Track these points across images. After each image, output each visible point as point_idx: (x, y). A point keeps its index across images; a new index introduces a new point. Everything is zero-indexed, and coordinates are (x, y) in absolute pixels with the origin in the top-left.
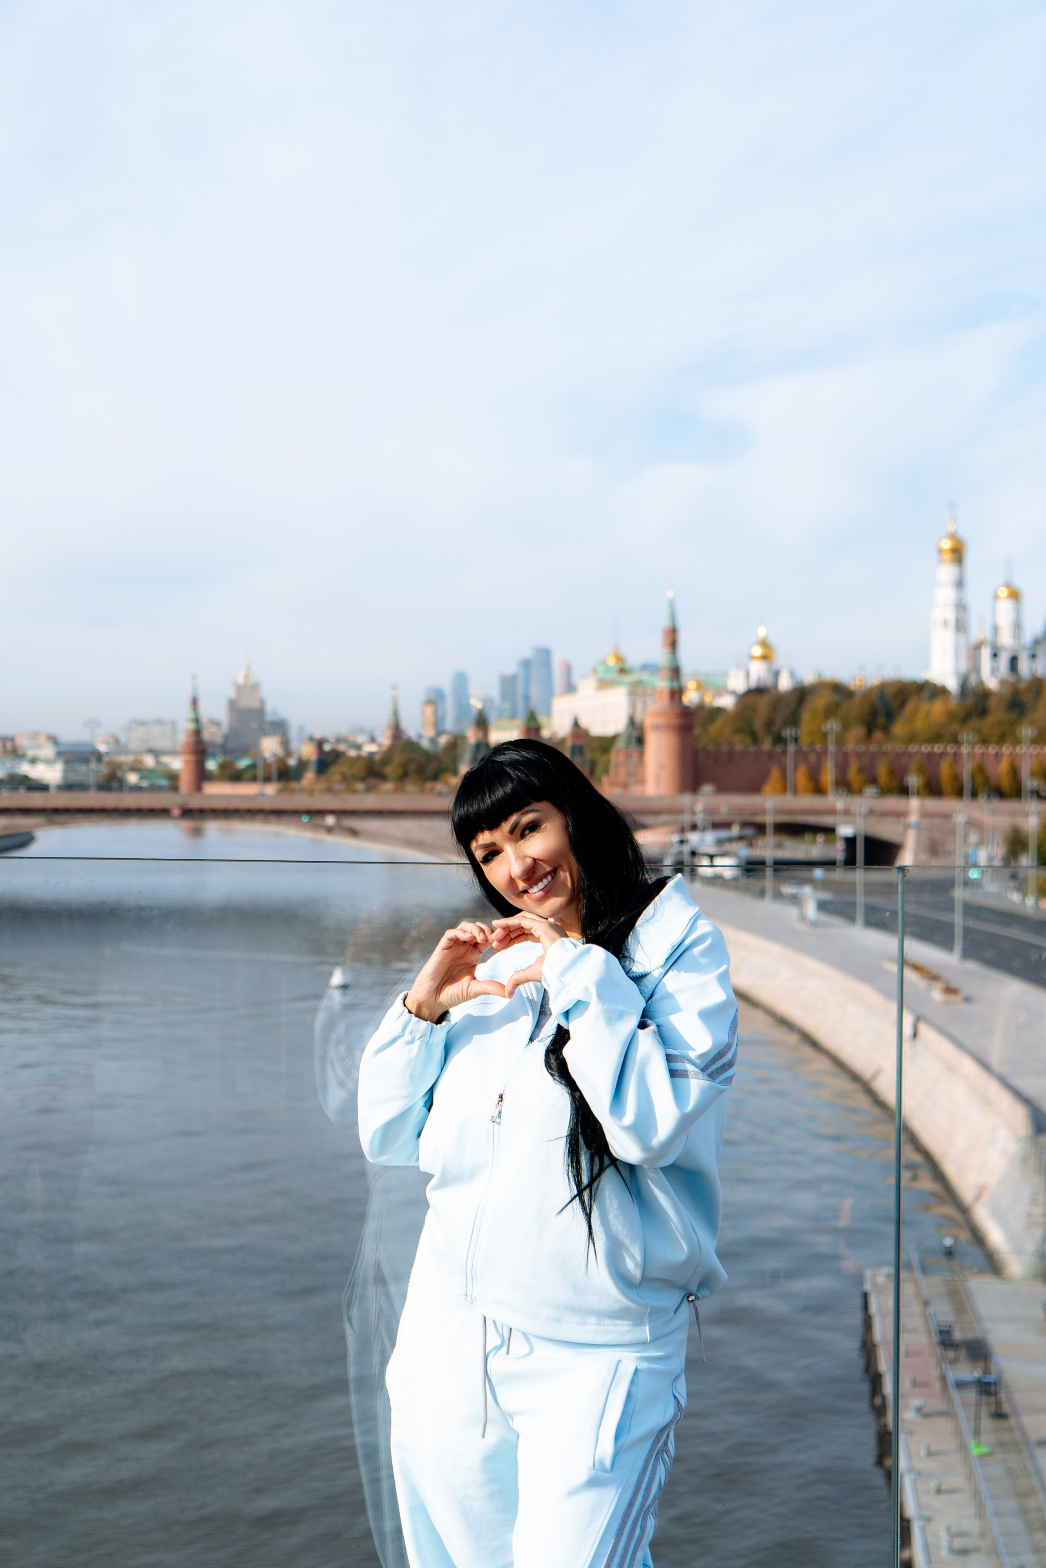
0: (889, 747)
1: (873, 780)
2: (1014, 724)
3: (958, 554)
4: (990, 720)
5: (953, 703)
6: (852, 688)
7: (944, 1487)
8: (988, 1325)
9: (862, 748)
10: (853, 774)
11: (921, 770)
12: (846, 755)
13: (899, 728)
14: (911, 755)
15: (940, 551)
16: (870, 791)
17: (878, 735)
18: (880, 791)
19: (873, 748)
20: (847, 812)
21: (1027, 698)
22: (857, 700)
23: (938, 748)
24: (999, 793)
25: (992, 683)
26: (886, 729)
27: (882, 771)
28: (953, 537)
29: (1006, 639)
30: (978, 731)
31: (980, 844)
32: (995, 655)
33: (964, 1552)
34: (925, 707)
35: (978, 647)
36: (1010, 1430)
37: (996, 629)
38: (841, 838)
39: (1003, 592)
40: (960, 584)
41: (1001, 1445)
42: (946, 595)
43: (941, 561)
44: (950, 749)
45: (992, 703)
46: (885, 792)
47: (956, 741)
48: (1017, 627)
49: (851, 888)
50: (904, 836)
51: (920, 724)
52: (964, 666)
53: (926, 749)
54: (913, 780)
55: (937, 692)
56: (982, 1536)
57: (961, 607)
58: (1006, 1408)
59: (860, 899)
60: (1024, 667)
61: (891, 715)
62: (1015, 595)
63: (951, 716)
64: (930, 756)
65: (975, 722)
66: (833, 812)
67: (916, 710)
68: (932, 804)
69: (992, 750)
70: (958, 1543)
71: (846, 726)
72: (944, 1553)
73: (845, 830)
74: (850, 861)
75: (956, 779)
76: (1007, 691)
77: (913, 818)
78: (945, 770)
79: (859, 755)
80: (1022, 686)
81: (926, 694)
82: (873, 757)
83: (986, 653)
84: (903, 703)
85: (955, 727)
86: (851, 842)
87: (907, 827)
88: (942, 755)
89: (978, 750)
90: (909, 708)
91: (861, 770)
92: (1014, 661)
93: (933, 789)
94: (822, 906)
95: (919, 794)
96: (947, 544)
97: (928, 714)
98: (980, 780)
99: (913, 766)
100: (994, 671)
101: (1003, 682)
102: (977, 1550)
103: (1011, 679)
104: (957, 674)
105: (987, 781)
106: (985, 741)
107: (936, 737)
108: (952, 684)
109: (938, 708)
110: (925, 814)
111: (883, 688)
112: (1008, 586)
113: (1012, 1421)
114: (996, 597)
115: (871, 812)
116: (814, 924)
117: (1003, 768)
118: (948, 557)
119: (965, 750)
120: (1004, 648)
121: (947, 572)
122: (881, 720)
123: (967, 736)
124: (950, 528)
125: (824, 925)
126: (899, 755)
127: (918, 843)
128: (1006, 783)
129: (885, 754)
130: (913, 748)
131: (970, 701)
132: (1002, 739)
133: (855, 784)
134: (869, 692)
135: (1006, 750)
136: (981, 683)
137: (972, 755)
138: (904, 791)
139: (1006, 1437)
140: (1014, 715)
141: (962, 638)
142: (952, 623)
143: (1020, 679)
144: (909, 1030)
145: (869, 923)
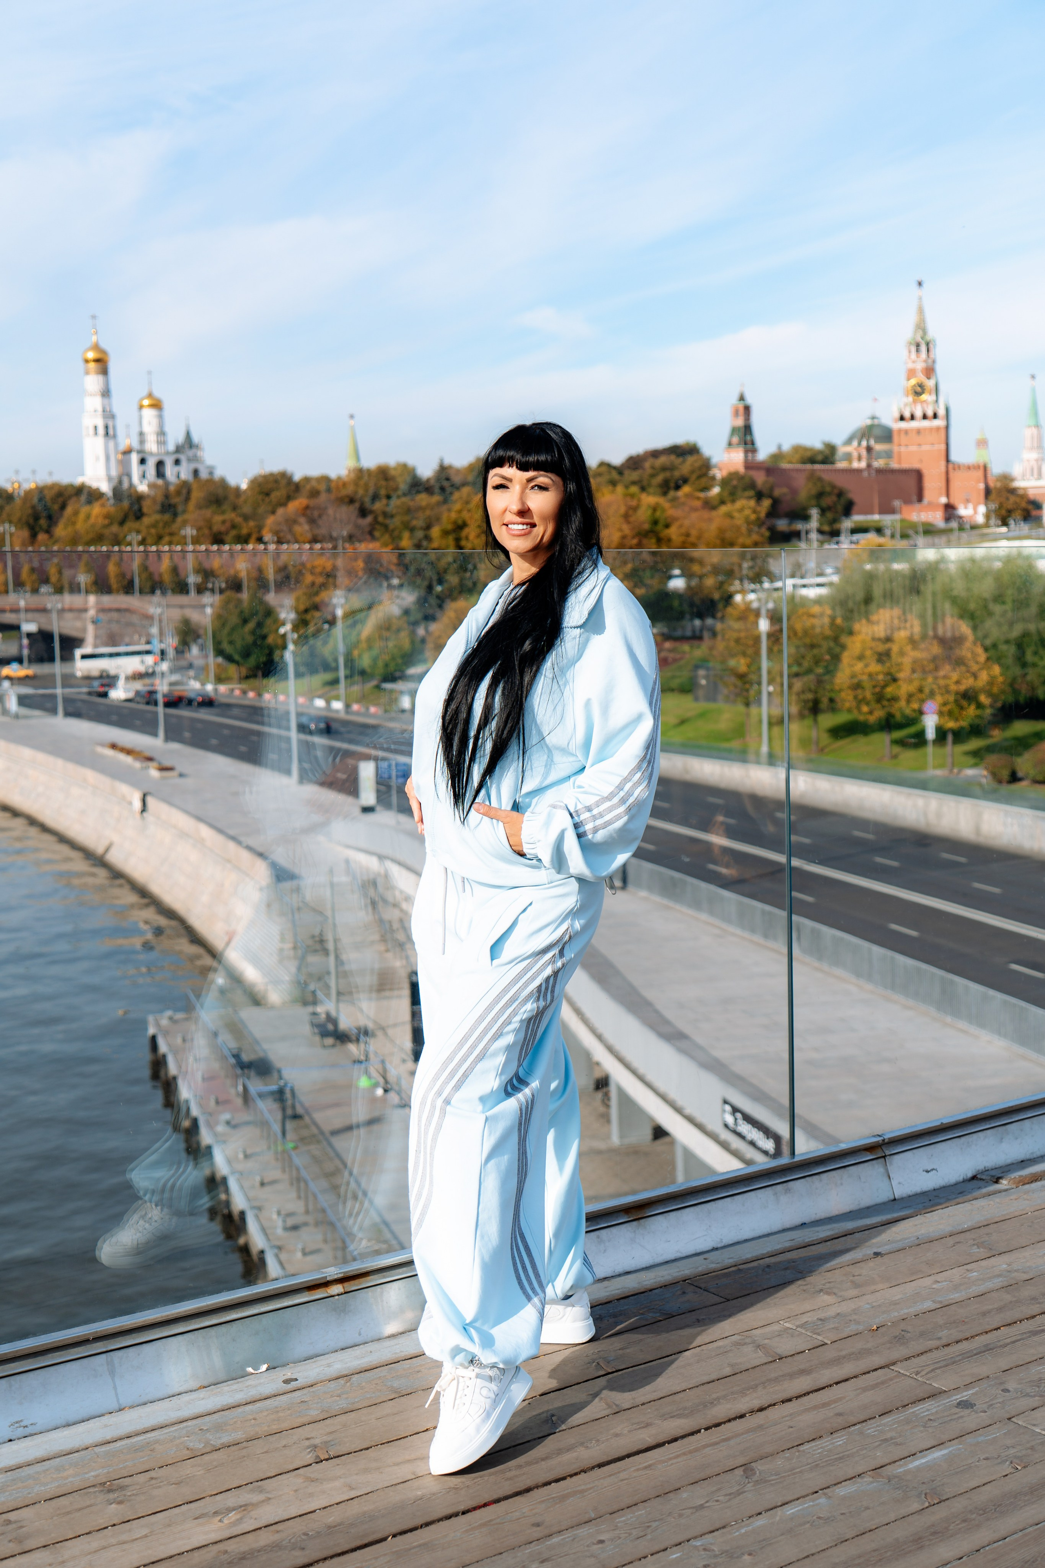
0: (55, 547)
1: (45, 580)
2: (169, 524)
3: (102, 364)
4: (146, 521)
5: (110, 506)
6: (9, 492)
7: (266, 1181)
8: (265, 1046)
10: (27, 576)
11: (89, 571)
12: (17, 557)
13: (60, 531)
14: (79, 556)
15: (87, 361)
16: (45, 589)
17: (42, 537)
18: (54, 589)
19: (40, 548)
20: (28, 610)
21: (175, 500)
22: (18, 501)
23: (103, 549)
25: (143, 488)
26: (48, 531)
27: (52, 572)
28: (96, 347)
29: (151, 446)
30: (137, 532)
32: (143, 461)
33: (295, 1228)
34: (84, 510)
35: (128, 452)
36: (307, 1127)
37: (142, 437)
38: (25, 635)
39: (146, 402)
40: (106, 393)
41: (302, 1140)
42: (94, 403)
43: (87, 373)
44: (115, 549)
45: (146, 506)
46: (58, 590)
47: (118, 541)
48: (161, 433)
50: (84, 630)
51: (81, 526)
52: (115, 471)
54: (82, 579)
55: (94, 495)
56: (307, 1212)
57: (109, 415)
58: (300, 1110)
59: (59, 691)
60: (170, 471)
61: (52, 518)
62: (157, 405)
63: (107, 516)
64: (96, 555)
65: (133, 524)
66: (16, 610)
67: (76, 513)
68: (108, 600)
69: (152, 549)
70: (290, 1222)
72: (280, 1231)
73: (29, 627)
74: (36, 658)
75: (124, 576)
76: (157, 495)
77: (92, 613)
78: (112, 569)
80: (172, 488)
81: (83, 498)
82: (41, 557)
83: (135, 458)
84: (63, 507)
85: (115, 528)
86: (34, 638)
87: (84, 622)
88: (108, 555)
90: (69, 510)
91: (33, 570)
92: (160, 465)
93: (101, 586)
94: (23, 701)
95: (90, 591)
96: (91, 355)
97: (88, 517)
98: (146, 577)
99: (81, 564)
100: (143, 476)
101: (151, 486)
102: (306, 1224)
103: (159, 483)
104: (110, 478)
105: (153, 579)
106: (145, 542)
107: (99, 539)
108: (105, 487)
109: (96, 510)
110: (102, 609)
111: (41, 491)
112: (150, 396)
113: (307, 1119)
114: (141, 407)
116: (17, 716)
117: (165, 564)
118: (93, 366)
120: (151, 454)
121: (93, 382)
122: (43, 522)
124: (94, 339)
125: (26, 717)
126: (67, 555)
127: (96, 637)
128: (171, 579)
131: (126, 504)
132: (159, 539)
133: (30, 583)
134: (28, 495)
135: (164, 548)
136: (131, 485)
138: (75, 588)
139: (305, 1133)
140: (167, 517)
141: (111, 444)
142: (101, 431)
143: (167, 484)
144: (137, 805)
145: (68, 714)
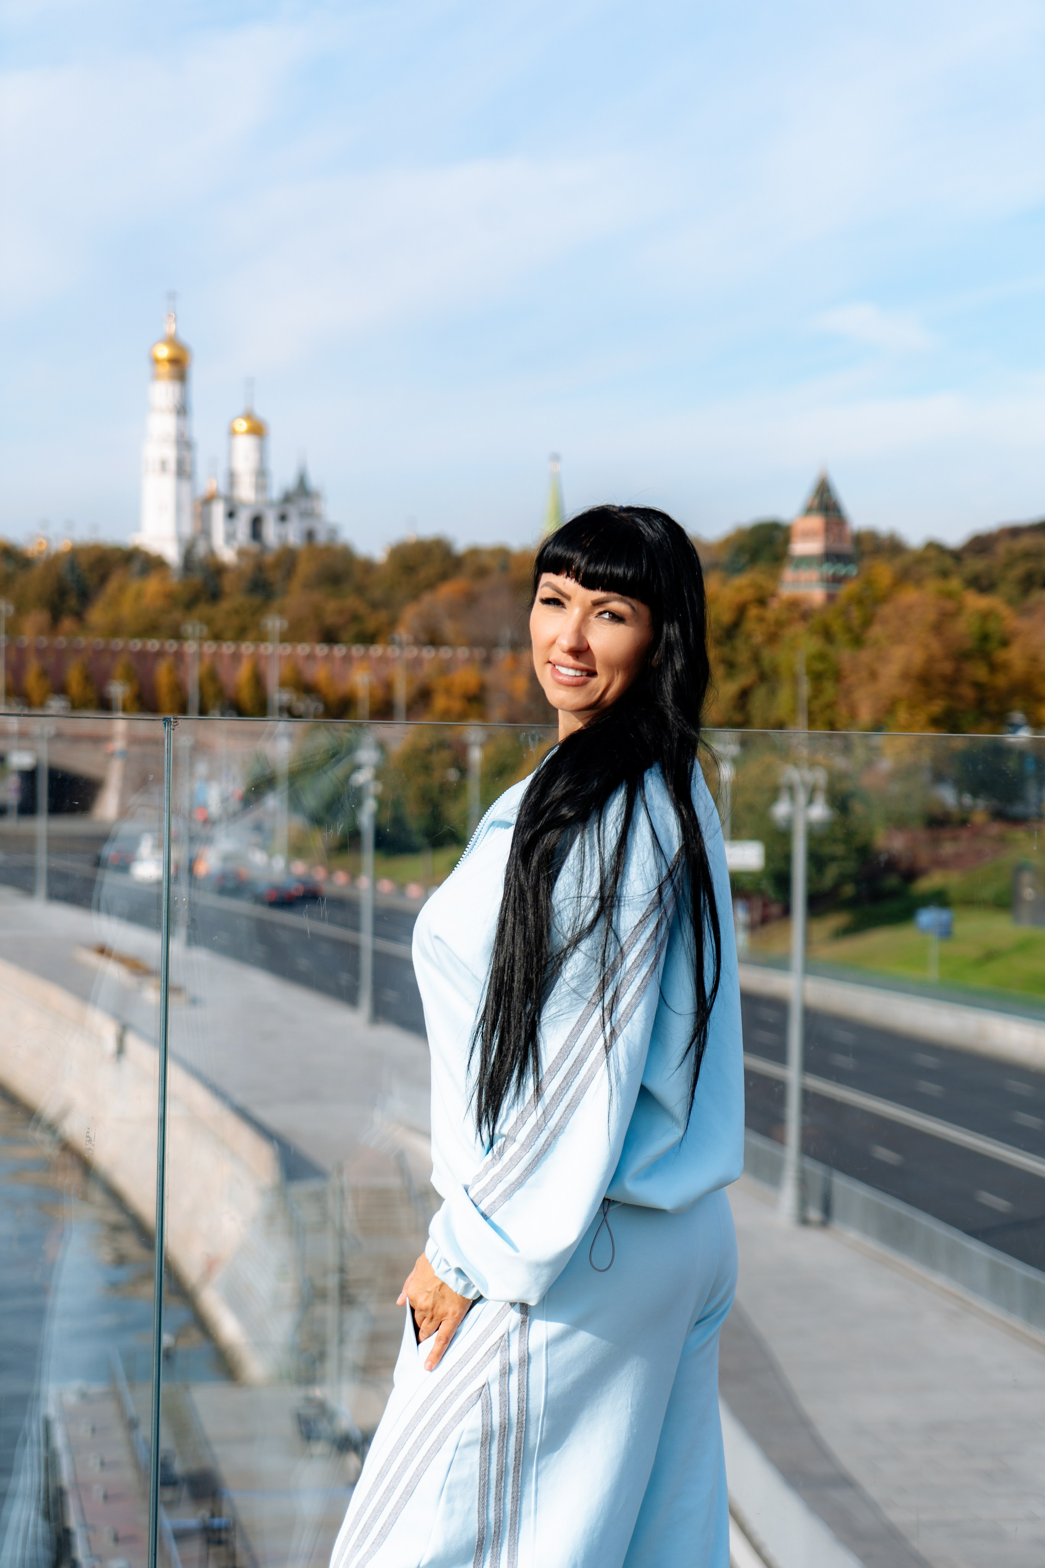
0: (83, 641)
1: (61, 690)
2: (258, 612)
3: (178, 366)
4: (226, 605)
5: (174, 580)
6: (29, 555)
8: (217, 1451)
9: (44, 641)
10: (31, 680)
11: (130, 676)
12: (21, 652)
13: (97, 615)
14: (114, 654)
15: (156, 361)
16: (56, 705)
17: (67, 624)
18: (69, 705)
19: (61, 641)
20: (23, 735)
21: (275, 576)
22: (37, 570)
23: (153, 645)
24: (237, 709)
25: (227, 555)
26: (79, 616)
27: (74, 676)
28: (172, 341)
29: (246, 492)
30: (209, 622)
31: (210, 778)
32: (231, 515)
34: (134, 586)
35: (208, 501)
37: (232, 478)
38: (13, 772)
39: (242, 425)
40: (182, 410)
42: (163, 425)
43: (156, 377)
44: (171, 646)
45: (228, 583)
46: (77, 706)
47: (178, 635)
48: (262, 474)
49: (28, 843)
50: (105, 769)
51: (127, 609)
52: (188, 528)
53: (137, 645)
54: (118, 690)
55: (151, 563)
57: (184, 443)
59: (42, 860)
60: (271, 532)
61: (85, 596)
62: (258, 430)
63: (171, 597)
64: (142, 655)
65: (203, 609)
66: (3, 734)
67: (122, 589)
68: (144, 725)
69: (228, 648)
71: (21, 609)
73: (20, 760)
74: (27, 808)
75: (178, 688)
76: (248, 566)
77: (119, 745)
78: (163, 674)
79: (41, 653)
80: (269, 558)
81: (136, 566)
82: (61, 655)
83: (219, 510)
84: (104, 579)
85: (177, 615)
86: (29, 776)
87: (112, 755)
88: (160, 654)
89: (209, 647)
90: (112, 585)
91: (44, 673)
92: (256, 523)
93: (145, 704)
95: (124, 709)
96: (164, 352)
97: (139, 595)
98: (210, 690)
99: (119, 669)
100: (230, 537)
101: (241, 553)
103: (254, 547)
104: (180, 539)
105: (220, 693)
106: (217, 637)
107: (150, 629)
108: (172, 553)
109: (152, 586)
110: (133, 740)
111: (75, 554)
112: (249, 416)
114: (232, 433)
115: (59, 736)
117: (243, 673)
118: (166, 368)
119: (191, 647)
120: (244, 505)
121: (164, 393)
122: (72, 601)
123: (192, 627)
124: (170, 328)
126: (98, 653)
127: (125, 778)
128: (246, 696)
129: (77, 651)
130: (119, 643)
131: (197, 578)
132: (241, 634)
133: (36, 696)
134: (53, 561)
135: (247, 648)
136: (212, 553)
137: (201, 656)
138: (105, 705)
140: (257, 600)
141: (186, 488)
142: (172, 466)
143: (264, 548)
144: (110, 1044)
145: (54, 896)
